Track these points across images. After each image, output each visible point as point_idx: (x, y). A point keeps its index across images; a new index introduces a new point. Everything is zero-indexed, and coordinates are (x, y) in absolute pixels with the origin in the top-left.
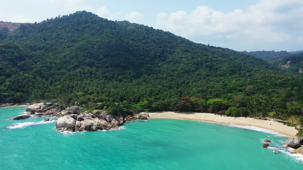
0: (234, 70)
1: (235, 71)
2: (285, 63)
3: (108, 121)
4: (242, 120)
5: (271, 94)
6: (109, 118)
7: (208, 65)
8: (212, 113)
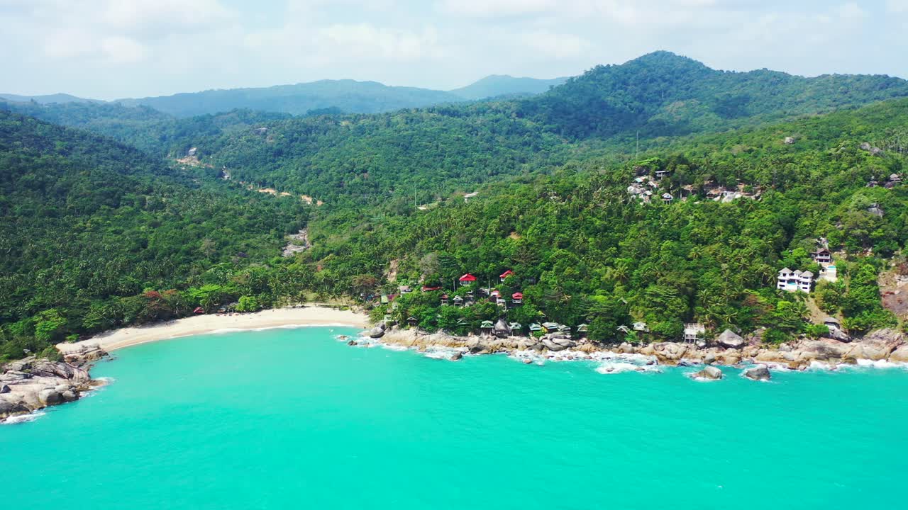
0: (114, 193)
1: (116, 196)
2: (185, 154)
3: (65, 376)
4: (265, 314)
5: (246, 251)
6: (66, 369)
7: (33, 181)
8: (209, 313)
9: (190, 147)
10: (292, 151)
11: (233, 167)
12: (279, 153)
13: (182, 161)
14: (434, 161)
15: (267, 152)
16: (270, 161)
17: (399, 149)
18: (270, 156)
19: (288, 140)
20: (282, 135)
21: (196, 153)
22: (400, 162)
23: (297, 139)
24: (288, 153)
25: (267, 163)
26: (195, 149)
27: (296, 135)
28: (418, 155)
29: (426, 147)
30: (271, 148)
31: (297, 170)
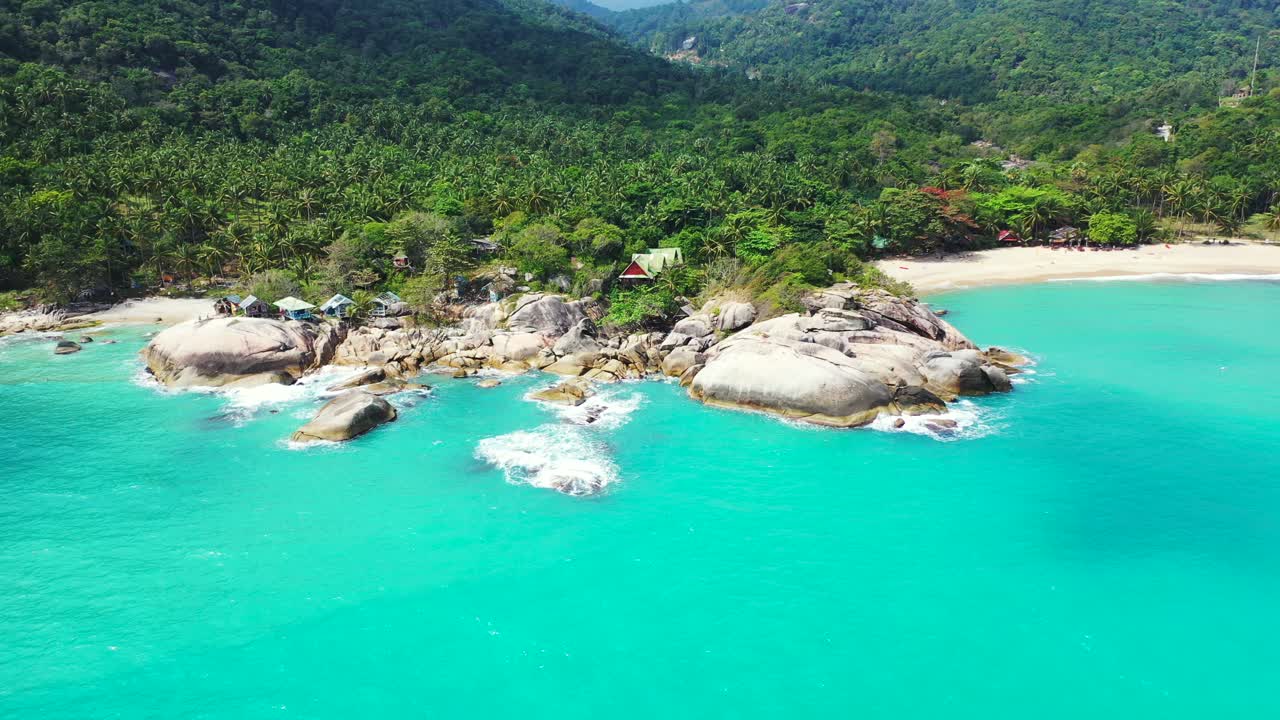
2: (677, 47)
8: (1031, 244)
9: (685, 35)
10: (858, 36)
11: (765, 61)
12: (835, 41)
13: (676, 57)
14: (1137, 45)
15: (816, 37)
16: (823, 53)
17: (1069, 25)
18: (822, 45)
19: (848, 20)
20: (838, 13)
21: (694, 45)
22: (1079, 44)
23: (861, 20)
24: (850, 41)
25: (817, 56)
26: (693, 39)
27: (859, 12)
28: (1104, 34)
29: (1115, 21)
30: (823, 33)
31: (886, 60)
